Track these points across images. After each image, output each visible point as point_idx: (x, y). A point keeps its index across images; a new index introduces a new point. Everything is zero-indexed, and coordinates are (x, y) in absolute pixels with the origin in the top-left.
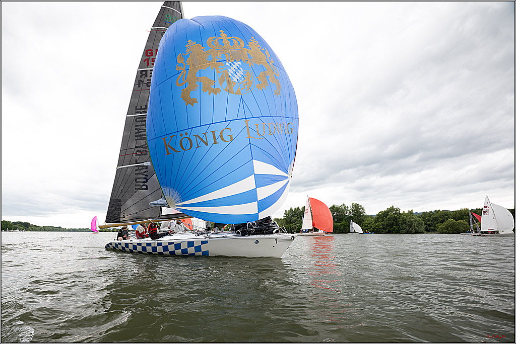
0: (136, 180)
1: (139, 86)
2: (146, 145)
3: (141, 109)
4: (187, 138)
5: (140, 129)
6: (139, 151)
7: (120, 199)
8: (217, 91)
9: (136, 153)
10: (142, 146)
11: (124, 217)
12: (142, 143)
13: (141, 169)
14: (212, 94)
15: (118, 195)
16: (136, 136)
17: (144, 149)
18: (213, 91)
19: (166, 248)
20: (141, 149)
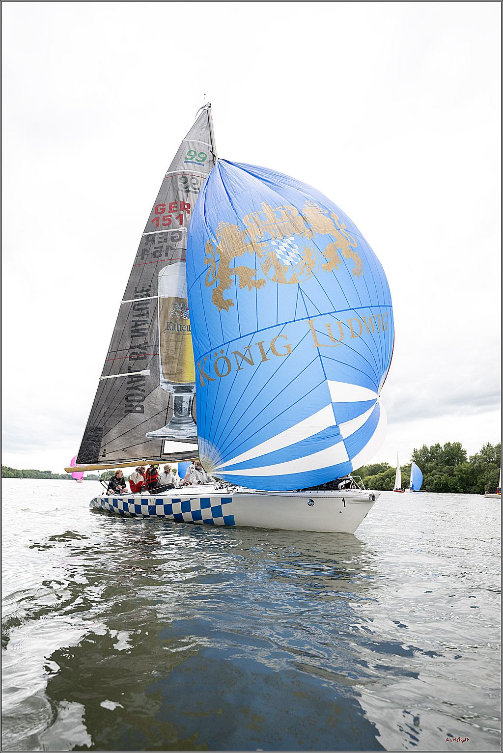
0: (127, 398)
1: (143, 258)
2: (145, 344)
3: (143, 291)
4: (223, 357)
5: (139, 321)
6: (134, 353)
7: (101, 426)
8: (259, 284)
9: (130, 357)
10: (140, 345)
11: (103, 456)
12: (141, 341)
13: (135, 381)
14: (254, 289)
15: (98, 420)
16: (132, 331)
17: (143, 351)
18: (254, 284)
19: (168, 509)
20: (138, 350)
